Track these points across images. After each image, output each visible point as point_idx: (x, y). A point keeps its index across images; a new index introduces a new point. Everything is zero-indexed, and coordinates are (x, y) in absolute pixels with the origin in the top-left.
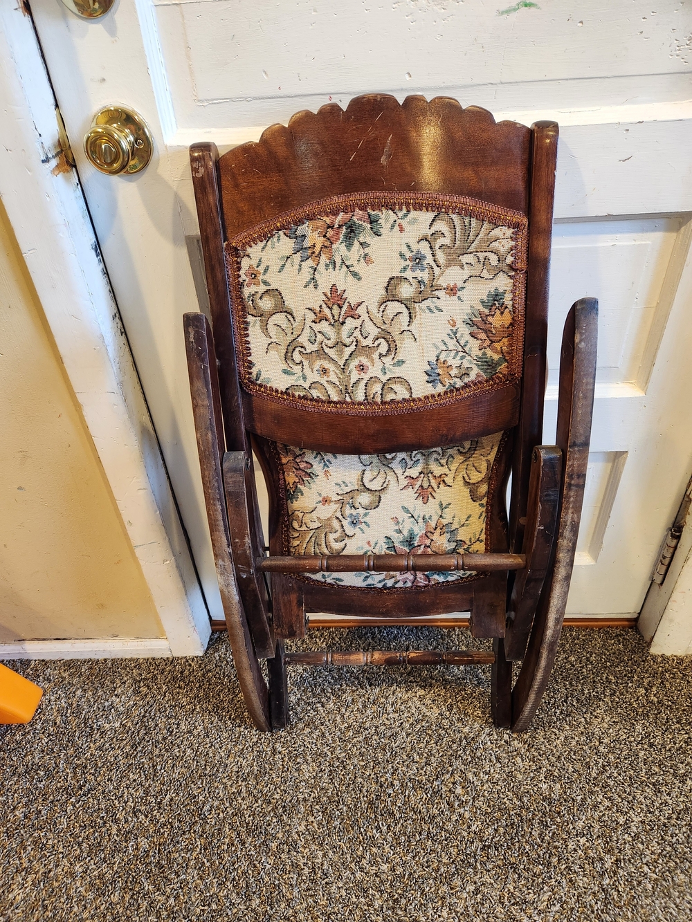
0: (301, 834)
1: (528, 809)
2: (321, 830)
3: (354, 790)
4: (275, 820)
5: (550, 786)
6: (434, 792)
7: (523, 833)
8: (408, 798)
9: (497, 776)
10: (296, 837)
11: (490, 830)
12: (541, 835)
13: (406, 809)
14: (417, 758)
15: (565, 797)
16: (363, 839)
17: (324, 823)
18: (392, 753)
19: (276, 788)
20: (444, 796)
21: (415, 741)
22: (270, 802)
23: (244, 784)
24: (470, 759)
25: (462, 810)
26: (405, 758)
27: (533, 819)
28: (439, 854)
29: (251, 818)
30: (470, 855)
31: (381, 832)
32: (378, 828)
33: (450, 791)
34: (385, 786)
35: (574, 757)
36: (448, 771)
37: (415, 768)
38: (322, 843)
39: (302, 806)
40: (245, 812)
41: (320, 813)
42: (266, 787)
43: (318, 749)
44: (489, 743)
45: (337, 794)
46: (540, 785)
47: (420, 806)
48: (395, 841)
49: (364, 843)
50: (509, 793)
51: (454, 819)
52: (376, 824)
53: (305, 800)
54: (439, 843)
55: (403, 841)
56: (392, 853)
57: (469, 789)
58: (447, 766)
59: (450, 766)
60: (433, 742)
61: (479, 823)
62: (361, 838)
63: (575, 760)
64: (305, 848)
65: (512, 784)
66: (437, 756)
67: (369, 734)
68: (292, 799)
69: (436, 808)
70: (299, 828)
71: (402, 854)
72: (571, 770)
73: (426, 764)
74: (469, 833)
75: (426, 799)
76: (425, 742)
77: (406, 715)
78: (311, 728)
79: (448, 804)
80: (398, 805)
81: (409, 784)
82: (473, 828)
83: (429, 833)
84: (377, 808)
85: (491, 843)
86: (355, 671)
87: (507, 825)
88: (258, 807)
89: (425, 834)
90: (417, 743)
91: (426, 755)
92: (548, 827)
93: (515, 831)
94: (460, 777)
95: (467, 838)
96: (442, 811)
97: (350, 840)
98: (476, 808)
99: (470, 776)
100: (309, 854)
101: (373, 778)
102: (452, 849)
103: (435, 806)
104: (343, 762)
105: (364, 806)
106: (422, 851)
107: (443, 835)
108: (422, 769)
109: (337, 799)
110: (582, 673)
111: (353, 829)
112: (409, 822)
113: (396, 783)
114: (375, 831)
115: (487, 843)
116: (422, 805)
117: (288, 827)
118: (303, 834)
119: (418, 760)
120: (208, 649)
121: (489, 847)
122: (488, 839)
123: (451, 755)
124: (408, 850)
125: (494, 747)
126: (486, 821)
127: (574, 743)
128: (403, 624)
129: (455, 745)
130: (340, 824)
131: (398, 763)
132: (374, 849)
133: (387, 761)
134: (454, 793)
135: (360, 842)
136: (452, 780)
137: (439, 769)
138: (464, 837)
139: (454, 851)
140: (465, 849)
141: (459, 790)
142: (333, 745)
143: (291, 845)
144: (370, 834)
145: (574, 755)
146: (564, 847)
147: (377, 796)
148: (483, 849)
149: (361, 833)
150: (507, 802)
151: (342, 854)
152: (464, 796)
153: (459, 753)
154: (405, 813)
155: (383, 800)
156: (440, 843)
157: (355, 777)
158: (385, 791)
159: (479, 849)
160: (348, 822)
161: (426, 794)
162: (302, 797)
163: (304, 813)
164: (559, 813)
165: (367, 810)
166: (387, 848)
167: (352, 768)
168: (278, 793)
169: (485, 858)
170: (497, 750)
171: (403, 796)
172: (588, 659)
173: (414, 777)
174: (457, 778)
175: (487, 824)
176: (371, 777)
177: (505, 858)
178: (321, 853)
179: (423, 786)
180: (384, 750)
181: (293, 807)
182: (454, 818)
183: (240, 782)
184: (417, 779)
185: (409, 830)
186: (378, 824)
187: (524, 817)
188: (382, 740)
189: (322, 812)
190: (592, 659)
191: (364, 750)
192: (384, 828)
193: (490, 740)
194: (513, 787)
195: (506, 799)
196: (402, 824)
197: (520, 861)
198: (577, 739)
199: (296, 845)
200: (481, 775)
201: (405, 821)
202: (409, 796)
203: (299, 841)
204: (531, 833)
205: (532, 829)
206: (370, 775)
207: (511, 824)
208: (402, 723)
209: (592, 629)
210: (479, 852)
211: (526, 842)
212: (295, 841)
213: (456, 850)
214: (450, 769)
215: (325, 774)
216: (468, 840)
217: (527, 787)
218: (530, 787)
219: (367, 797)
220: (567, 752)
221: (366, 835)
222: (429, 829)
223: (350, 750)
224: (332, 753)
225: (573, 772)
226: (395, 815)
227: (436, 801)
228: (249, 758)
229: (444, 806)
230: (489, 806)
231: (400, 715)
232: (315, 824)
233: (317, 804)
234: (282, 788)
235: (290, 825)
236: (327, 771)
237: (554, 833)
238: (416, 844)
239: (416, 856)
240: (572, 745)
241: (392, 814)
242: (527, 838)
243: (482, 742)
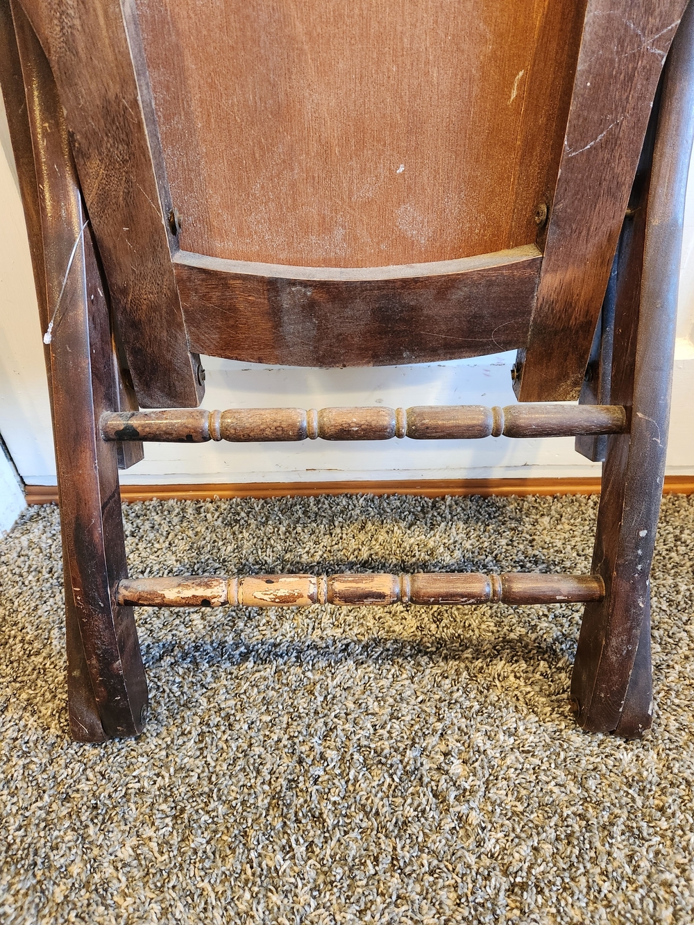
0: (120, 865)
1: (598, 803)
2: (166, 856)
3: (243, 770)
4: (70, 836)
5: (638, 756)
6: (407, 772)
7: (593, 854)
8: (354, 785)
9: (531, 738)
10: (109, 871)
11: (525, 850)
12: (631, 857)
13: (349, 807)
14: (374, 707)
15: (670, 776)
16: (253, 874)
17: (175, 840)
18: (326, 697)
19: (85, 770)
20: (426, 780)
21: (372, 675)
22: (68, 798)
23: (21, 762)
24: (477, 707)
25: (463, 809)
26: (351, 706)
27: (612, 824)
28: (416, 906)
29: (22, 832)
30: (483, 905)
31: (293, 857)
32: (288, 850)
33: (439, 769)
34: (309, 760)
35: (677, 701)
36: (435, 731)
37: (369, 726)
38: (163, 886)
39: (133, 806)
40: (11, 820)
41: (168, 820)
42: (67, 767)
43: (183, 693)
44: (512, 678)
45: (210, 779)
46: (618, 755)
47: (377, 800)
48: (322, 877)
49: (254, 884)
50: (558, 772)
51: (447, 828)
52: (284, 841)
53: (140, 792)
54: (417, 880)
55: (338, 877)
56: (313, 903)
57: (476, 764)
58: (432, 719)
59: (439, 720)
60: (405, 676)
61: (500, 835)
62: (249, 872)
63: (678, 706)
64: (125, 895)
65: (562, 755)
66: (413, 702)
67: (285, 664)
68: (116, 791)
69: (410, 805)
70: (119, 854)
71: (336, 906)
72: (673, 725)
73: (392, 716)
74: (479, 857)
75: (390, 786)
76: (390, 676)
77: (356, 631)
78: (174, 657)
79: (435, 796)
80: (333, 799)
81: (356, 756)
82: (489, 846)
83: (394, 858)
84: (288, 806)
85: (528, 878)
86: (269, 561)
87: (558, 839)
88: (40, 808)
89: (385, 861)
90: (376, 678)
91: (391, 701)
92: (643, 839)
93: (576, 851)
94: (458, 741)
95: (475, 867)
96: (423, 811)
97: (226, 877)
98: (493, 803)
99: (479, 739)
100: (131, 910)
101: (285, 746)
102: (443, 893)
103: (409, 801)
104: (228, 716)
105: (263, 802)
106: (379, 899)
107: (425, 863)
108: (383, 727)
109: (206, 790)
110: (670, 558)
111: (233, 851)
112: (352, 835)
113: (332, 755)
114: (279, 857)
115: (518, 880)
116: (382, 799)
117: (96, 851)
118: (125, 865)
119: (377, 710)
120: (13, 531)
121: (523, 887)
122: (521, 869)
123: (440, 700)
124: (348, 898)
125: (522, 684)
126: (514, 830)
127: (673, 675)
128: (357, 491)
129: (447, 681)
130: (208, 843)
131: (336, 717)
132: (275, 898)
133: (316, 713)
134: (447, 773)
135: (247, 881)
136: (443, 748)
137: (416, 727)
138: (469, 867)
139: (448, 898)
140: (473, 893)
141: (457, 768)
142: (214, 685)
143: (96, 890)
144: (271, 864)
145: (677, 696)
146: (683, 882)
147: (290, 781)
148: (511, 891)
149: (250, 862)
150: (556, 790)
151: (205, 909)
152: (467, 778)
153: (455, 695)
154: (346, 816)
155: (301, 791)
156: (419, 880)
157: (250, 745)
158: (307, 771)
159: (502, 894)
160: (225, 838)
161: (391, 776)
162: (137, 786)
163: (135, 820)
164: (661, 809)
165: (268, 810)
166: (304, 895)
167: (246, 726)
168: (88, 780)
169: (517, 912)
170: (529, 689)
171: (343, 782)
172: (677, 539)
173: (366, 743)
174: (453, 744)
175: (518, 837)
176: (281, 745)
177: (558, 911)
178: (157, 908)
179: (384, 760)
180: (311, 693)
181: (114, 807)
182: (448, 824)
183: (15, 760)
184: (373, 746)
185: (353, 853)
186: (288, 841)
187: (594, 821)
188: (309, 674)
189: (175, 817)
190: (684, 536)
191: (271, 693)
192: (300, 850)
193: (512, 671)
194: (565, 760)
195: (553, 783)
196: (339, 841)
197: (592, 917)
198: (678, 667)
199: (106, 890)
200: (501, 736)
201: (346, 833)
202: (356, 780)
203: (115, 881)
204: (609, 854)
205: (611, 845)
206: (279, 740)
207: (568, 836)
208: (347, 645)
209: (675, 495)
210: (502, 899)
211: (602, 873)
212: (106, 883)
213: (453, 895)
214: (439, 726)
215: (189, 740)
216: (477, 873)
217: (592, 759)
218: (599, 760)
219: (270, 784)
220: (662, 694)
221: (260, 865)
222: (395, 849)
223: (245, 692)
224: (209, 701)
225: (679, 729)
226: (324, 821)
227: (411, 790)
228: (44, 711)
229: (427, 799)
230: (519, 799)
231: (344, 631)
232: (154, 845)
233: (165, 801)
234: (97, 769)
235: (101, 846)
236: (194, 733)
237: (657, 853)
238: (367, 885)
239: (366, 910)
240: (670, 679)
241: (318, 819)
242: (603, 865)
243: (499, 675)
